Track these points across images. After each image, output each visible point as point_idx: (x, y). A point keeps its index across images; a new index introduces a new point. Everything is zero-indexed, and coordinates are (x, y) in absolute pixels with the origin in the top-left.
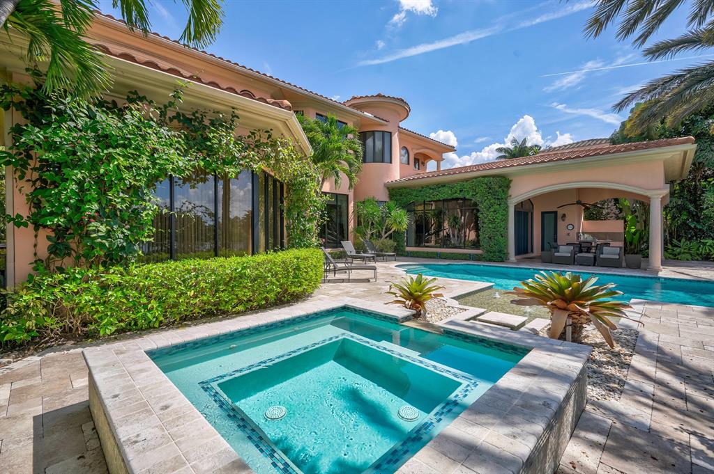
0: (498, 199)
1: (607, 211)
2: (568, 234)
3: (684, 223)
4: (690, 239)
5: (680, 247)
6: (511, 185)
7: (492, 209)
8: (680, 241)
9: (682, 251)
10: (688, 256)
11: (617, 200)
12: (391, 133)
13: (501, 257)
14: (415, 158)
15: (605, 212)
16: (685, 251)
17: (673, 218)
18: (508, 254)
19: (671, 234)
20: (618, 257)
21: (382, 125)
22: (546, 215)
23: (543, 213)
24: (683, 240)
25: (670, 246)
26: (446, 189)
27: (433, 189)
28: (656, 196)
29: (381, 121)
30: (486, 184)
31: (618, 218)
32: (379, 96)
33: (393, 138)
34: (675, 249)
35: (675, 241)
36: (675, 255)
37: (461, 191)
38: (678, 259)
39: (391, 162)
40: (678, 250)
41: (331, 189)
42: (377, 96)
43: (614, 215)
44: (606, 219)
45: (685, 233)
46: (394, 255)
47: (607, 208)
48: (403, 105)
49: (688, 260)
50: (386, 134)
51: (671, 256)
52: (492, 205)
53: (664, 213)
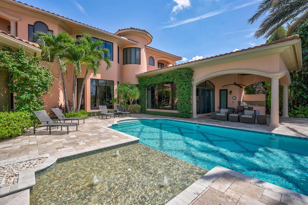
0: (185, 82)
1: (258, 89)
2: (233, 102)
3: (301, 96)
4: (305, 105)
5: (298, 110)
6: (194, 73)
7: (182, 88)
8: (298, 106)
9: (300, 112)
10: (303, 115)
11: (264, 83)
12: (140, 48)
13: (187, 115)
14: (158, 63)
15: (257, 90)
16: (301, 112)
17: (295, 93)
18: (193, 113)
19: (293, 102)
20: (251, 117)
21: (134, 44)
22: (222, 92)
23: (221, 90)
24: (300, 106)
25: (292, 109)
26: (161, 77)
27: (155, 77)
28: (275, 78)
29: (133, 42)
30: (179, 73)
31: (264, 93)
32: (131, 28)
33: (141, 51)
34: (295, 111)
35: (295, 106)
36: (296, 115)
37: (168, 78)
38: (296, 117)
39: (140, 64)
40: (297, 112)
41: (101, 77)
42: (130, 28)
43: (262, 92)
44: (258, 93)
45: (302, 102)
46: (129, 113)
47: (259, 88)
48: (146, 33)
49: (302, 118)
50: (137, 49)
51: (293, 115)
52: (182, 85)
53: (290, 90)
